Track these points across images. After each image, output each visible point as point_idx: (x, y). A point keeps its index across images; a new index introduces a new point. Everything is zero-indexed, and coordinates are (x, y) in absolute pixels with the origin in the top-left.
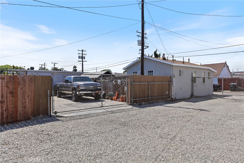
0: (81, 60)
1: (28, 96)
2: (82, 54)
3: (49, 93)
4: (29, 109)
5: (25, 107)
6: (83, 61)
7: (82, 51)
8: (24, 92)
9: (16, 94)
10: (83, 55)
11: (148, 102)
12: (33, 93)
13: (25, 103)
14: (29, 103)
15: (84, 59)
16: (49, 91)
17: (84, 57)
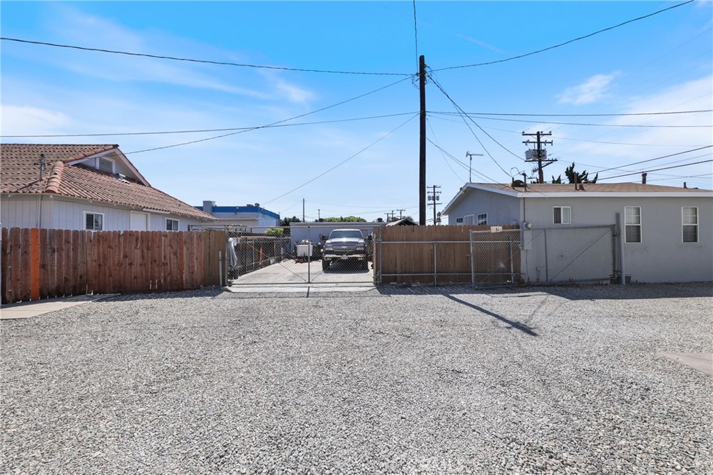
0: (433, 202)
1: (197, 259)
2: (434, 192)
3: (220, 256)
4: (198, 275)
5: (193, 273)
6: (435, 204)
7: (434, 187)
8: (192, 253)
9: (181, 254)
10: (436, 194)
11: (432, 284)
12: (203, 255)
13: (193, 267)
14: (198, 268)
15: (438, 199)
16: (220, 253)
17: (438, 197)
